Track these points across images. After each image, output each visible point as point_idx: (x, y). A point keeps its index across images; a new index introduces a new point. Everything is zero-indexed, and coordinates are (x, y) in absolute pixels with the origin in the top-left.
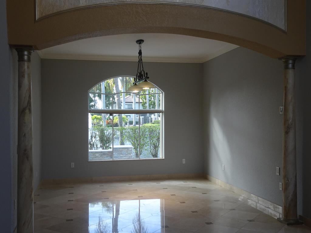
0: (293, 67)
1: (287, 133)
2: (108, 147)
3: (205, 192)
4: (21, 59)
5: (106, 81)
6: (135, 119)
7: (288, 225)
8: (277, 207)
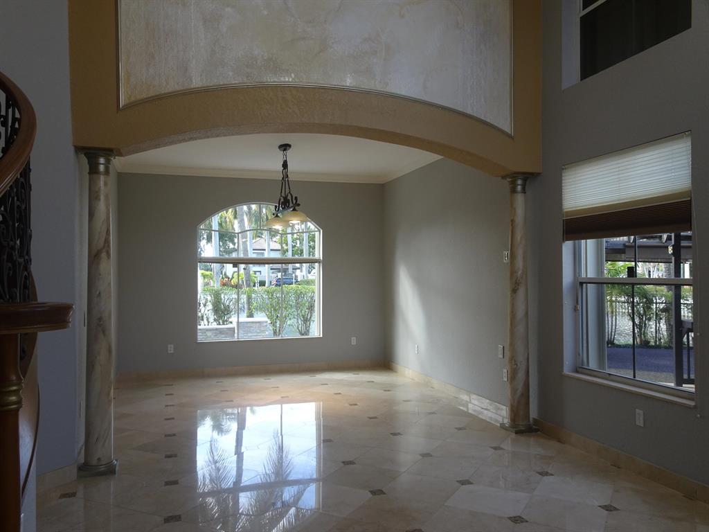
0: (524, 191)
1: (514, 291)
2: (226, 321)
3: (388, 388)
4: (94, 170)
5: (220, 214)
6: (268, 278)
7: (517, 433)
8: (499, 409)
